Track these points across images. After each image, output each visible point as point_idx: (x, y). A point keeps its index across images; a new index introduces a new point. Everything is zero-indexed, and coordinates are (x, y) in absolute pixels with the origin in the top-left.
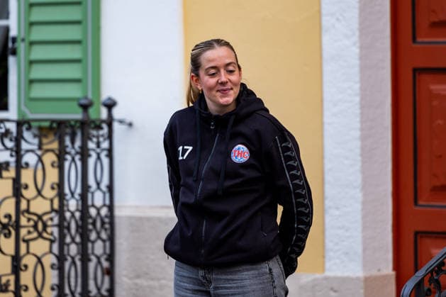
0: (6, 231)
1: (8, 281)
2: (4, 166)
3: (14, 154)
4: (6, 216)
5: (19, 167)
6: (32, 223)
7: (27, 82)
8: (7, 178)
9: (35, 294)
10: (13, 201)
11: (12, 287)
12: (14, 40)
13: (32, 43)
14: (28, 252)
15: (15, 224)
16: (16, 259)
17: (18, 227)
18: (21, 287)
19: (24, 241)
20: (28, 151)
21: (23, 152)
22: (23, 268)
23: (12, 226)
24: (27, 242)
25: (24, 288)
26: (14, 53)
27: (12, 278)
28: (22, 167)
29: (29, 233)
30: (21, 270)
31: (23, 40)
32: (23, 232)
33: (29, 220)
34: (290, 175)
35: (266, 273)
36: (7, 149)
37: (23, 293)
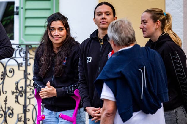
0: (21, 94)
1: (21, 116)
2: (20, 64)
3: (24, 59)
4: (21, 88)
5: (26, 65)
6: (32, 90)
7: (24, 27)
8: (21, 70)
9: (33, 122)
10: (24, 80)
11: (23, 119)
12: (17, 8)
13: (26, 10)
14: (30, 104)
15: (24, 91)
16: (25, 106)
17: (26, 92)
18: (27, 119)
19: (28, 98)
20: (30, 58)
21: (28, 59)
22: (28, 111)
23: (23, 92)
24: (29, 99)
25: (28, 120)
26: (18, 14)
27: (23, 115)
28: (28, 65)
29: (31, 95)
30: (27, 112)
31: (22, 8)
32: (28, 94)
33: (31, 89)
34: (177, 70)
35: (173, 113)
36: (22, 57)
37: (28, 122)
